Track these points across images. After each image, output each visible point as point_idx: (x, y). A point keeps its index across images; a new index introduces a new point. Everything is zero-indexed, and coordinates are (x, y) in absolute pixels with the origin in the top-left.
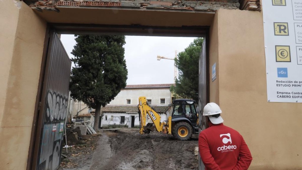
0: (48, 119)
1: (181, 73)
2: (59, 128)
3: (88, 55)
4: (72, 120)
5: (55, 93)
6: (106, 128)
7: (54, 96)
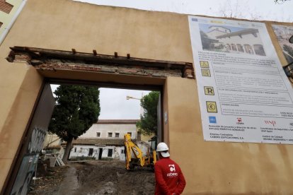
0: (28, 151)
1: (146, 111)
2: (34, 160)
3: (68, 95)
4: (42, 151)
5: (38, 129)
6: (74, 160)
7: (37, 132)
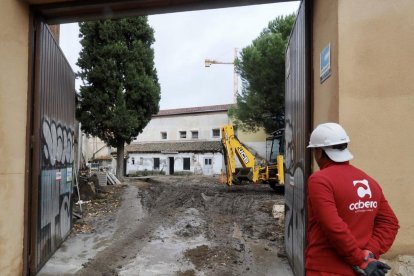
0: (47, 161)
1: (246, 83)
2: (65, 176)
4: (87, 164)
5: (53, 122)
6: (134, 176)
7: (53, 127)
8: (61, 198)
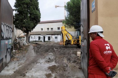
0: (3, 37)
1: (68, 13)
3: (21, 7)
4: (17, 38)
5: (5, 25)
6: (32, 42)
7: (5, 26)
8: (7, 49)
